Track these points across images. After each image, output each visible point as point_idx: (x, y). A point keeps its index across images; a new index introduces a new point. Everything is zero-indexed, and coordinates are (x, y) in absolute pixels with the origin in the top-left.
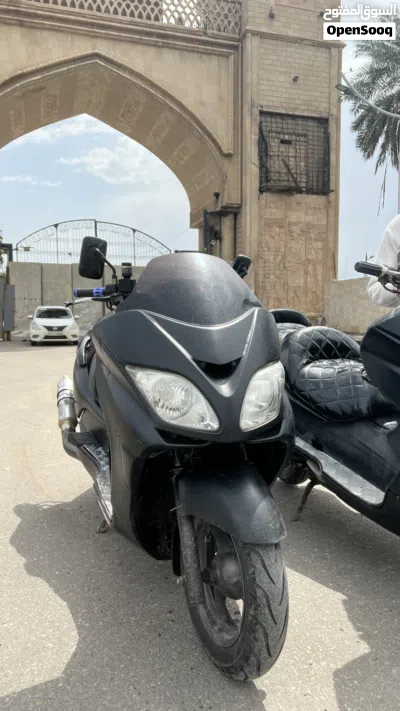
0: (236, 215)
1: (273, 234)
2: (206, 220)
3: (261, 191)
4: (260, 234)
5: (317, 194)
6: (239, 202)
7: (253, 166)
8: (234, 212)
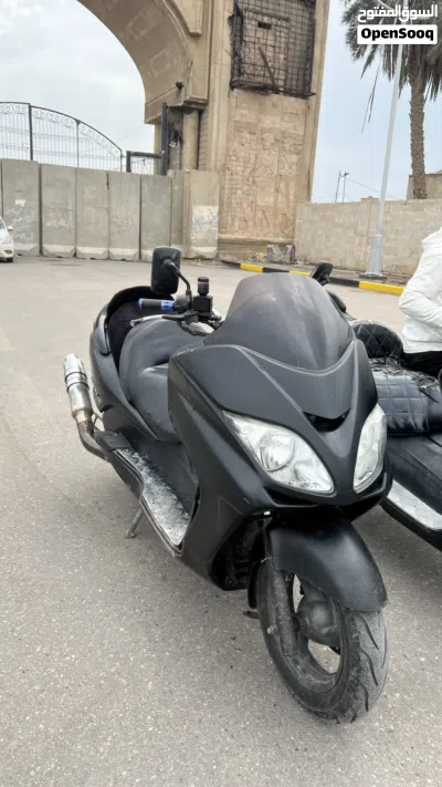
0: (201, 113)
1: (243, 141)
2: (165, 115)
3: (232, 86)
4: (229, 139)
5: (296, 96)
6: (205, 97)
7: (224, 53)
8: (199, 109)
